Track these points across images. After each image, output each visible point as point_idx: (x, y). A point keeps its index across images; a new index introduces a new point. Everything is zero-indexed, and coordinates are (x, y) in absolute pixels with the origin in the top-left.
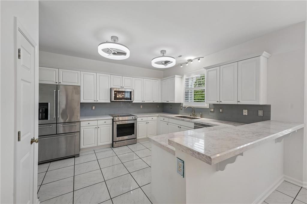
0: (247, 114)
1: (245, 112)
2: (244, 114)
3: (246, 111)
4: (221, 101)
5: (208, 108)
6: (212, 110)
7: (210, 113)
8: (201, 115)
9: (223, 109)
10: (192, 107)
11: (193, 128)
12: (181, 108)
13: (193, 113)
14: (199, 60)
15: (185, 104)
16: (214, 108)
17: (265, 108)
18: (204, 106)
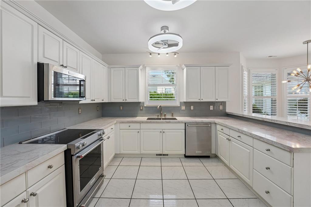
0: (212, 109)
1: (211, 108)
2: (211, 109)
3: (212, 106)
4: (202, 99)
5: (179, 106)
6: (183, 108)
7: (181, 111)
8: (173, 114)
9: (194, 107)
10: (162, 106)
11: (184, 129)
12: (140, 108)
13: (162, 113)
14: (175, 54)
15: (148, 103)
16: (185, 106)
17: (224, 103)
18: (175, 104)
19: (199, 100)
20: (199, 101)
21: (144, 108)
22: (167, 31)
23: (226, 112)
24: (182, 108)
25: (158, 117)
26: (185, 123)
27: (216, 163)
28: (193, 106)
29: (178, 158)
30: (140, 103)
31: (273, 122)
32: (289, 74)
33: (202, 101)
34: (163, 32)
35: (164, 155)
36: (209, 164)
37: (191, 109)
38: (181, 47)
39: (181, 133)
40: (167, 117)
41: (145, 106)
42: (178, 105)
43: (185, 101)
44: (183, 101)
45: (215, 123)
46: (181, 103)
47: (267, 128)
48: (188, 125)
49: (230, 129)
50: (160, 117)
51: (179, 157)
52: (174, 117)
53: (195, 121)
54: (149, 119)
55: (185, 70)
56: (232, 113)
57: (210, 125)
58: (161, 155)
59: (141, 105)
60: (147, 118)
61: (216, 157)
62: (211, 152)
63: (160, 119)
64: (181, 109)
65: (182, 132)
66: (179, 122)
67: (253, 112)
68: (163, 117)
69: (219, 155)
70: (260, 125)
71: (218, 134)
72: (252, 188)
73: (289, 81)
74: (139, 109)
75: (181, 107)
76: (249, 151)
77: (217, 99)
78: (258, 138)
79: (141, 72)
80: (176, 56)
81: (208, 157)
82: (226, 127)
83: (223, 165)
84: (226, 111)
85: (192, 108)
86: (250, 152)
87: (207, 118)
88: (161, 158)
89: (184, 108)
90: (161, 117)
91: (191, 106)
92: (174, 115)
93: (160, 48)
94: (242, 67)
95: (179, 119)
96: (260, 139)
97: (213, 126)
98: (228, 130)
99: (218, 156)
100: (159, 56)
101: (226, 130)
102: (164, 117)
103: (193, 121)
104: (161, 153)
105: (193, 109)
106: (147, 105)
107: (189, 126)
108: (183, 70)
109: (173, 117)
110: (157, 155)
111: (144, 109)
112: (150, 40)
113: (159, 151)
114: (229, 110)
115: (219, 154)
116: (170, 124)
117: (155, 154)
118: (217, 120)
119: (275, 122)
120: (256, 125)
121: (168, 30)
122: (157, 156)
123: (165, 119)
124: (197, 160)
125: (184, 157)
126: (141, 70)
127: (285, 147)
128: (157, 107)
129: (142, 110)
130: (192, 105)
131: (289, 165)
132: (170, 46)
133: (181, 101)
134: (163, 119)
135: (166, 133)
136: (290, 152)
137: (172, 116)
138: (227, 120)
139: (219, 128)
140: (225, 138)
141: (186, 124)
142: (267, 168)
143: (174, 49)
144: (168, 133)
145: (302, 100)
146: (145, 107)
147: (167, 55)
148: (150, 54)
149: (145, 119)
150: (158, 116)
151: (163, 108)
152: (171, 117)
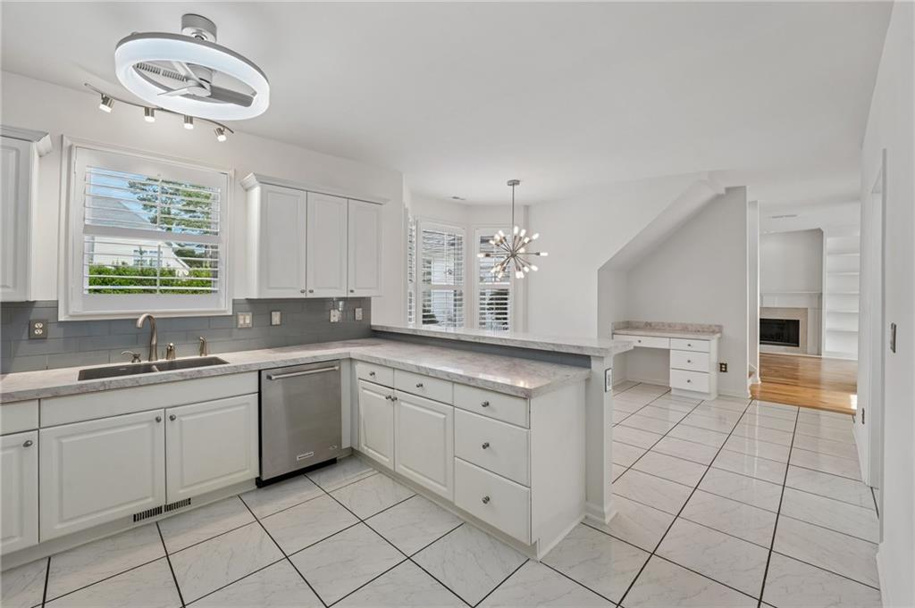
0: (337, 320)
1: (334, 316)
2: (333, 321)
3: (337, 311)
4: (311, 291)
5: (230, 313)
6: (246, 319)
7: (235, 330)
8: (203, 343)
9: (281, 314)
10: (154, 317)
11: (257, 390)
12: (31, 328)
13: (154, 342)
14: (221, 132)
15: (78, 305)
16: (251, 314)
17: (364, 303)
18: (215, 309)
19: (302, 292)
20: (303, 296)
21: (52, 329)
22: (209, 38)
23: (371, 326)
24: (241, 322)
25: (136, 363)
26: (260, 372)
27: (354, 475)
28: (278, 313)
29: (235, 497)
30: (28, 305)
31: (477, 341)
32: (484, 241)
33: (310, 296)
34: (188, 32)
35: (169, 508)
36: (340, 483)
37: (274, 323)
38: (262, 112)
39: (243, 408)
40: (177, 359)
41: (62, 318)
42: (225, 311)
43: (255, 296)
44: (243, 297)
45: (351, 359)
46: (235, 302)
47: (468, 355)
48: (269, 378)
49: (394, 369)
50: (147, 362)
51: (239, 493)
52: (209, 356)
53: (294, 360)
54: (85, 375)
55: (256, 193)
56: (387, 328)
57: (337, 368)
58: (158, 511)
59: (34, 315)
60: (76, 371)
61: (354, 454)
62: (340, 444)
63: (148, 369)
64: (237, 322)
65: (247, 404)
66: (237, 371)
67: (424, 322)
68: (160, 361)
69: (364, 449)
70: (453, 351)
71: (361, 389)
72: (451, 504)
73: (487, 255)
74: (25, 336)
75: (237, 316)
76: (444, 416)
77: (352, 291)
78: (466, 381)
79: (40, 163)
80: (222, 138)
81: (331, 463)
82: (383, 365)
83: (376, 472)
84: (372, 324)
85: (276, 318)
86: (445, 419)
87: (327, 348)
88: (157, 523)
89: (248, 321)
90: (150, 360)
91: (273, 313)
92: (208, 347)
93: (169, 90)
94: (406, 211)
95: (234, 358)
96: (468, 383)
97: (345, 368)
98: (390, 372)
99: (359, 452)
100: (149, 119)
101: (384, 376)
102: (165, 360)
103: (286, 361)
104: (162, 503)
105: (278, 323)
106: (71, 316)
107: (273, 377)
108: (247, 190)
109: (203, 357)
110: (136, 518)
111: (55, 332)
112: (124, 45)
113: (150, 500)
114: (378, 320)
115: (363, 445)
116: (201, 381)
117: (129, 517)
118: (356, 350)
119: (481, 341)
120: (445, 352)
121: (215, 35)
122: (138, 524)
123: (172, 366)
124: (302, 482)
125: (256, 487)
126: (40, 156)
127: (517, 392)
128: (137, 320)
129: (42, 338)
130: (275, 311)
131: (524, 425)
132: (218, 95)
133: (237, 297)
134: (162, 367)
135: (183, 419)
136: (525, 399)
137: (202, 351)
138: (378, 348)
139: (361, 370)
140: (379, 396)
141: (264, 375)
142: (484, 447)
143: (228, 112)
144: (187, 418)
145: (498, 294)
146: (61, 322)
147: (189, 126)
148: (106, 100)
149: (67, 375)
150: (136, 357)
151: (157, 325)
152: (198, 357)
